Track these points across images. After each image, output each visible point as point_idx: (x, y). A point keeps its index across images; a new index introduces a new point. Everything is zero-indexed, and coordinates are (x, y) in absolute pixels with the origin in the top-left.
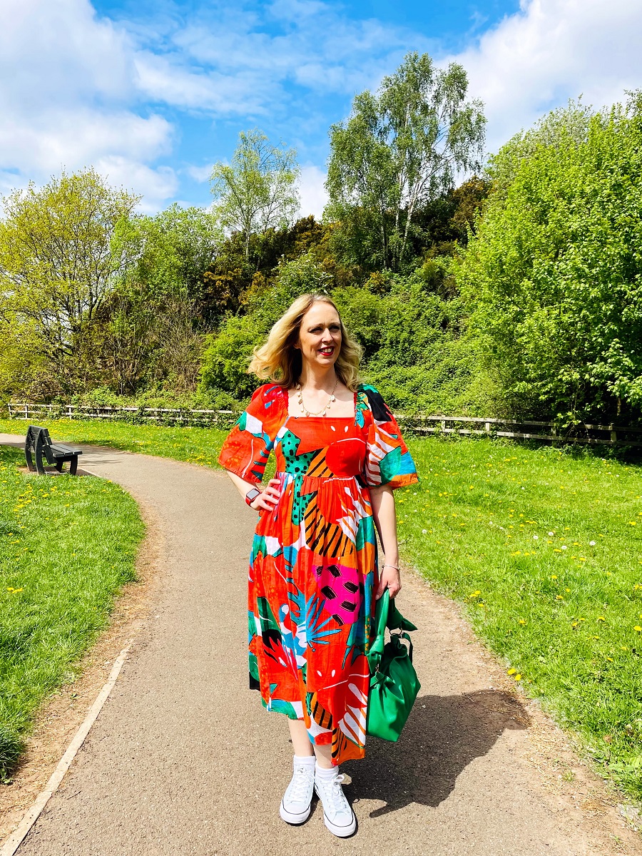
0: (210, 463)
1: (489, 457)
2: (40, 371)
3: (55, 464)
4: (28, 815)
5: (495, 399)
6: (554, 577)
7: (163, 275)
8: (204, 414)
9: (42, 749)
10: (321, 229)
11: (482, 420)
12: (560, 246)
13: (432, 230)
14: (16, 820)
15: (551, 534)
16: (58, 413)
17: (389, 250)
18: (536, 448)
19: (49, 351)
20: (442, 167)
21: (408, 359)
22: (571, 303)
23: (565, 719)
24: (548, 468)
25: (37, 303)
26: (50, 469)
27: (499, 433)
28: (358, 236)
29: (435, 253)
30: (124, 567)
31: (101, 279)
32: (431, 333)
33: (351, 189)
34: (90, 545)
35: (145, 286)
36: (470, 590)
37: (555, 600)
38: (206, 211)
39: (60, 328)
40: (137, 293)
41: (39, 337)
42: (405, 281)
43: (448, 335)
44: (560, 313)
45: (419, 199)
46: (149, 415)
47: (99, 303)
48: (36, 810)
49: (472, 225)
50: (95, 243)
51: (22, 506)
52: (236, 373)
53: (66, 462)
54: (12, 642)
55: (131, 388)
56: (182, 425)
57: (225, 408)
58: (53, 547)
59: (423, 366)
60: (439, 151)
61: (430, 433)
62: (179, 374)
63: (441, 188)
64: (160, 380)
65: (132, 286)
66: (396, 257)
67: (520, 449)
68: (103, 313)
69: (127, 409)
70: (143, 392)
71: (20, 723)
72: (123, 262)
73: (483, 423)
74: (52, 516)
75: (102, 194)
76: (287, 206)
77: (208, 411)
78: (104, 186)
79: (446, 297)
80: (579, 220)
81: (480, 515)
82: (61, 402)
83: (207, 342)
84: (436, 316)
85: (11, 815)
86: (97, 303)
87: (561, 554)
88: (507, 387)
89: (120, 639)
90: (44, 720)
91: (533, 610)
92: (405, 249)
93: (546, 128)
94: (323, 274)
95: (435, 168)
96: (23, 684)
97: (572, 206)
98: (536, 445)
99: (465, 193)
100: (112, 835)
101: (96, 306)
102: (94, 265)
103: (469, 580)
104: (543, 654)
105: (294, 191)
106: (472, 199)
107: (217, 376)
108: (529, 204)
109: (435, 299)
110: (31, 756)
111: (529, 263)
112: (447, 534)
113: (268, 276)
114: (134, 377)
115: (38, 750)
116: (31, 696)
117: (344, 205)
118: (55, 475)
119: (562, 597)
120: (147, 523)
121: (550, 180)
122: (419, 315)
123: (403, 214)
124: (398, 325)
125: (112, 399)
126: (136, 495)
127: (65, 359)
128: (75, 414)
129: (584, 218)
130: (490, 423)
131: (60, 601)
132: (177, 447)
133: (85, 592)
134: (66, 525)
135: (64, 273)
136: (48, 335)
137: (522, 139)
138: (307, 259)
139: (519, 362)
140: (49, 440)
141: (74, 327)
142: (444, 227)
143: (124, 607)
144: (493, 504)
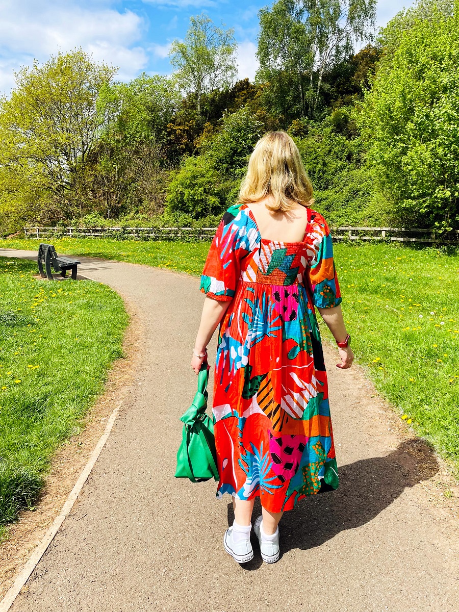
0: (175, 267)
1: (385, 257)
2: (47, 202)
3: (60, 272)
4: (48, 533)
5: (388, 213)
6: (435, 346)
7: (136, 127)
8: (170, 231)
9: (57, 484)
10: (254, 89)
11: (379, 229)
12: (434, 98)
13: (338, 86)
14: (40, 537)
15: (432, 313)
16: (61, 233)
17: (306, 102)
18: (421, 249)
19: (53, 187)
20: (344, 39)
21: (323, 185)
22: (444, 139)
23: (445, 451)
24: (430, 263)
25: (43, 151)
26: (57, 276)
27: (393, 239)
28: (282, 92)
29: (341, 104)
30: (114, 347)
31: (90, 132)
32: (339, 165)
33: (276, 58)
34: (88, 332)
35: (123, 136)
36: (372, 357)
37: (436, 363)
38: (167, 78)
39: (60, 169)
40: (117, 141)
41: (45, 177)
42: (318, 126)
43: (352, 166)
44: (436, 147)
45: (328, 63)
46: (130, 233)
47: (90, 150)
48: (54, 529)
49: (366, 82)
50: (85, 104)
51: (36, 304)
52: (193, 200)
53: (69, 270)
54: (33, 406)
55: (116, 213)
56: (154, 240)
57: (186, 226)
58: (60, 334)
59: (334, 190)
60: (341, 27)
61: (340, 240)
62: (151, 201)
63: (344, 54)
64: (137, 206)
65: (114, 136)
66: (311, 107)
67: (408, 250)
68: (93, 157)
69: (113, 229)
70: (125, 216)
71: (40, 465)
72: (106, 118)
73: (380, 231)
74: (59, 311)
75: (89, 68)
76: (228, 72)
77: (173, 229)
78: (90, 61)
79: (349, 137)
80: (448, 76)
81: (379, 300)
82: (63, 225)
83: (171, 177)
84: (343, 151)
85: (36, 534)
86: (88, 150)
87: (440, 329)
88: (397, 204)
89: (112, 401)
90: (58, 463)
91: (420, 371)
92: (318, 102)
93: (422, 6)
94: (257, 123)
95: (339, 39)
96: (41, 436)
97: (442, 66)
98: (420, 246)
99: (362, 57)
100: (111, 546)
101: (87, 152)
102: (84, 121)
103: (372, 349)
104: (428, 403)
105: (234, 60)
106: (367, 62)
107: (179, 202)
108: (410, 65)
109: (341, 139)
110: (49, 489)
111: (411, 110)
112: (355, 315)
113: (215, 125)
114: (117, 205)
115: (54, 485)
116: (48, 445)
117: (271, 69)
118: (61, 280)
119: (441, 361)
120: (130, 314)
121: (426, 46)
122: (330, 151)
123: (316, 75)
124: (314, 159)
125: (101, 222)
126: (121, 293)
127: (65, 193)
128: (74, 233)
129: (452, 74)
130: (385, 231)
131: (67, 374)
132: (151, 256)
133: (86, 367)
134: (70, 317)
135: (63, 128)
136: (52, 175)
137: (404, 16)
138: (244, 111)
139: (406, 184)
140: (55, 254)
141: (71, 168)
142: (347, 83)
143: (116, 377)
144: (389, 292)
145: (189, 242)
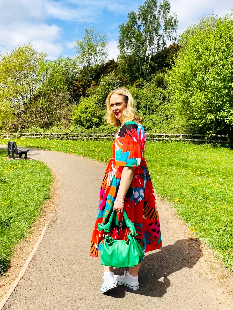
0: (77, 153)
1: (182, 148)
2: (12, 120)
3: (19, 155)
4: (12, 287)
5: (184, 126)
6: (207, 193)
7: (57, 83)
8: (74, 135)
9: (17, 262)
10: (117, 64)
11: (179, 134)
12: (206, 69)
13: (159, 63)
14: (7, 289)
15: (205, 177)
16: (19, 136)
17: (143, 71)
18: (199, 144)
19: (15, 113)
20: (162, 39)
21: (151, 112)
22: (212, 90)
23: (212, 245)
24: (204, 152)
25: (10, 95)
26: (17, 157)
27: (186, 139)
28: (131, 66)
29: (160, 72)
30: (46, 193)
31: (34, 85)
32: (159, 102)
33: (127, 49)
34: (33, 185)
35: (51, 87)
36: (175, 198)
37: (207, 201)
38: (73, 58)
39: (19, 104)
40: (48, 90)
41: (11, 108)
42: (149, 83)
43: (165, 103)
44: (207, 94)
45: (153, 52)
46: (54, 136)
47: (34, 94)
48: (15, 285)
49: (173, 61)
50: (32, 71)
51: (7, 171)
52: (86, 120)
53: (23, 154)
54: (4, 223)
55: (47, 126)
56: (66, 139)
57: (82, 133)
58: (19, 186)
59: (156, 115)
60: (160, 34)
61: (160, 140)
62: (65, 120)
63: (161, 47)
64: (58, 122)
65: (46, 87)
66: (145, 74)
67: (193, 145)
68: (35, 98)
69: (45, 134)
70: (51, 127)
71: (8, 252)
72: (42, 79)
73: (179, 136)
74: (18, 175)
75: (34, 53)
76: (104, 56)
77: (76, 134)
78: (34, 50)
79: (164, 88)
80: (214, 58)
81: (179, 170)
82: (20, 132)
83: (75, 108)
84: (161, 96)
85: (5, 287)
86: (33, 94)
87: (209, 184)
88: (188, 122)
89: (45, 220)
90: (17, 251)
91: (199, 205)
92: (148, 71)
93: (201, 24)
94: (118, 81)
95: (159, 40)
96: (9, 238)
97: (211, 53)
98: (199, 143)
99: (171, 49)
100: (43, 293)
101: (32, 96)
102: (31, 80)
103: (175, 194)
104: (203, 222)
105: (106, 50)
106: (173, 51)
107: (79, 121)
108: (195, 53)
109: (160, 89)
110: (12, 265)
111: (195, 75)
112: (166, 178)
113: (97, 82)
114: (48, 122)
115: (15, 262)
116: (12, 242)
117: (125, 54)
118: (19, 159)
119: (210, 200)
120: (54, 177)
121: (202, 43)
122: (154, 95)
123: (148, 57)
124: (147, 99)
125: (40, 130)
126: (49, 166)
127: (21, 116)
128: (26, 136)
129: (215, 57)
130: (182, 135)
131: (22, 207)
132: (64, 148)
133: (31, 203)
134: (23, 178)
135: (20, 83)
136: (15, 107)
137: (192, 28)
138: (112, 75)
139: (192, 112)
140: (16, 146)
141: (25, 104)
142: (163, 62)
143: (46, 208)
144: (184, 166)
145: (84, 141)
